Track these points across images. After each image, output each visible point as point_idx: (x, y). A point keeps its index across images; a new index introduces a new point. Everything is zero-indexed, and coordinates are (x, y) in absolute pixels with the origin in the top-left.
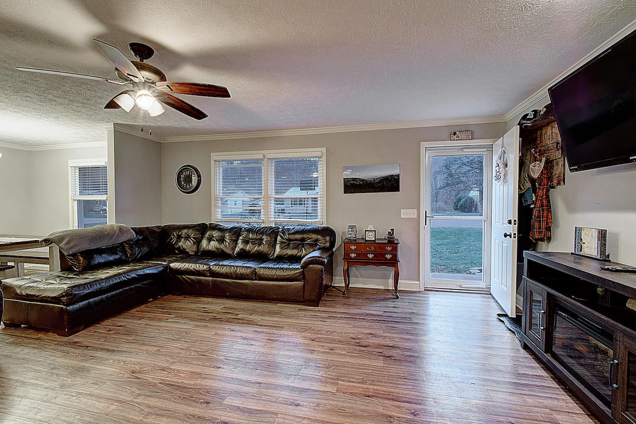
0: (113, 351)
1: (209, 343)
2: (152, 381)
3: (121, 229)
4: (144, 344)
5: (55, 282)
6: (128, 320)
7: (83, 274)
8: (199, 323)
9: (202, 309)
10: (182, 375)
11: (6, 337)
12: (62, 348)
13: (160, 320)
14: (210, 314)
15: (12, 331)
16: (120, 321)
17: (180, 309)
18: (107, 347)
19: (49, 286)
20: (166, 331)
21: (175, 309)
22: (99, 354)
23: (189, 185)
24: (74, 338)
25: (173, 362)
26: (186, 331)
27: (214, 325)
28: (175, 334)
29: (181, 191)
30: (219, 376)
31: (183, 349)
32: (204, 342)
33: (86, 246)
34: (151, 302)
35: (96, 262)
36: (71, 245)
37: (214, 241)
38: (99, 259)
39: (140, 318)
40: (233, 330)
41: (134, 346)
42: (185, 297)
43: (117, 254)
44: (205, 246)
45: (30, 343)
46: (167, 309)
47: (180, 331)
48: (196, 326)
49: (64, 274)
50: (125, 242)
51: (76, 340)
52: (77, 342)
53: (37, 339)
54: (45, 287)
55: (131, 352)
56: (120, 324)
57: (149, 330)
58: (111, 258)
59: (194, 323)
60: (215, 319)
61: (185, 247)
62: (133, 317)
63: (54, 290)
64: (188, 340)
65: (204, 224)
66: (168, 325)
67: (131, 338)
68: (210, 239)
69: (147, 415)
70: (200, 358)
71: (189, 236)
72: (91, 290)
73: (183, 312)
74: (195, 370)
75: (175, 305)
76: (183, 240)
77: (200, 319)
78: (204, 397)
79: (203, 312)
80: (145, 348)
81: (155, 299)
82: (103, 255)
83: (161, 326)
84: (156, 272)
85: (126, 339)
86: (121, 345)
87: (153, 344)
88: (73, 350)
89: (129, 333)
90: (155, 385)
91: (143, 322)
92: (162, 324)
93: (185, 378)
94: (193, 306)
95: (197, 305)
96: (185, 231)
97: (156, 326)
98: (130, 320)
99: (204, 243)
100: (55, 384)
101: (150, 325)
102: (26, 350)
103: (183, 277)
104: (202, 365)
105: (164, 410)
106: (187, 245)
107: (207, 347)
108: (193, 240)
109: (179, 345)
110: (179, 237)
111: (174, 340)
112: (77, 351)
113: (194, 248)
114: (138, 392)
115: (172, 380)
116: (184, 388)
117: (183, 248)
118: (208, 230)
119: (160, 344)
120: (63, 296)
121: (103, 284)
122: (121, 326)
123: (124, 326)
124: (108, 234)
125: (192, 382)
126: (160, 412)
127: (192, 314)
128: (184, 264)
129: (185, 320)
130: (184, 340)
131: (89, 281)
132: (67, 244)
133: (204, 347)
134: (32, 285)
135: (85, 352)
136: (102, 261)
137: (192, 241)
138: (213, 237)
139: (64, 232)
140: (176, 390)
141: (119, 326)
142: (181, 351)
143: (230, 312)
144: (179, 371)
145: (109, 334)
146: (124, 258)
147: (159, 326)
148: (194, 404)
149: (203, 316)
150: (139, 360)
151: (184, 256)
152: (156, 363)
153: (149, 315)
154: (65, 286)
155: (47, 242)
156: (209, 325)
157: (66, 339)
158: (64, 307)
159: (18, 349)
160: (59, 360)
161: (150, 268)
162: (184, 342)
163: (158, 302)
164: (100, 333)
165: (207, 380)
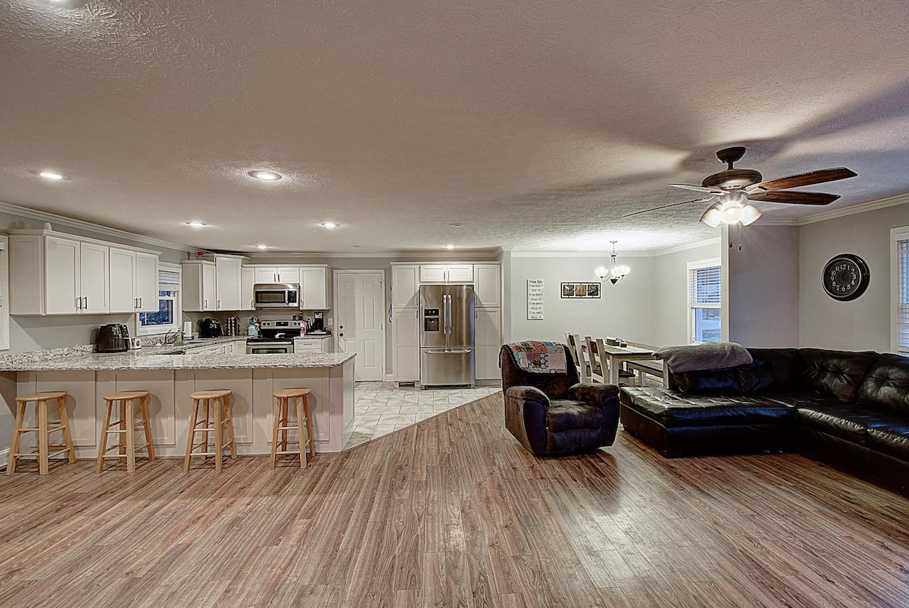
0: (703, 492)
1: (830, 543)
2: (732, 543)
3: (733, 350)
4: (738, 501)
5: (660, 399)
6: (730, 466)
7: (686, 398)
8: (827, 510)
9: (843, 493)
10: (771, 558)
11: (624, 439)
12: (660, 467)
13: (770, 482)
14: (854, 506)
15: (628, 436)
16: (719, 462)
17: (805, 478)
18: (699, 485)
19: (654, 402)
20: (771, 498)
21: (797, 475)
22: (689, 488)
23: (846, 287)
24: (671, 462)
25: (765, 538)
26: (801, 510)
27: (852, 524)
28: (783, 507)
29: (830, 295)
30: (824, 591)
31: (785, 530)
32: (822, 538)
33: (690, 366)
34: (767, 454)
35: (703, 386)
36: (677, 363)
37: (890, 386)
38: (706, 384)
39: (745, 469)
40: (887, 548)
41: (726, 497)
42: (820, 465)
43: (726, 381)
44: (869, 391)
45: (637, 451)
46: (785, 472)
47: (791, 507)
48: (820, 511)
49: (670, 393)
50: (739, 367)
51: (672, 465)
52: (673, 467)
53: (643, 450)
54: (651, 402)
55: (720, 502)
56: (719, 467)
57: (750, 487)
58: (720, 385)
59: (819, 506)
60: (859, 517)
61: (831, 386)
62: (737, 464)
63: (656, 407)
64: (798, 524)
65: (873, 353)
66: (778, 491)
67: (726, 487)
68: (882, 381)
69: (715, 571)
70: (807, 555)
71: (841, 370)
72: (689, 417)
73: (808, 485)
74: (791, 563)
75: (801, 471)
76: (828, 376)
77: (831, 505)
78: (789, 599)
79: (841, 498)
80: (737, 505)
81: (774, 452)
82: (710, 379)
83: (767, 489)
84: (775, 415)
85: (720, 486)
86: (713, 489)
87: (748, 505)
88: (668, 473)
89: (726, 480)
90: (734, 549)
91: (747, 475)
92: (770, 487)
93: (773, 564)
94: (829, 483)
95: (836, 483)
96: (835, 361)
97: (761, 486)
98: (732, 467)
99: (870, 386)
100: (647, 496)
101: (754, 482)
102: (634, 457)
103: (819, 433)
104: (804, 564)
105: (734, 579)
106: (836, 384)
107: (824, 546)
108: (848, 378)
109: (782, 523)
110: (824, 370)
111: (778, 514)
112: (670, 476)
113: (849, 392)
114: (713, 545)
115: (755, 555)
116: (768, 573)
117: (827, 388)
118: (880, 366)
119: (758, 509)
120: (663, 416)
121: (703, 414)
122: (720, 469)
123: (723, 471)
124: (717, 355)
125: (782, 574)
126: (728, 577)
127: (823, 493)
128: (821, 414)
129: (806, 496)
130: (792, 520)
131: (688, 407)
132: (673, 361)
133: (819, 545)
134: (642, 397)
135: (678, 480)
136: (708, 385)
137: (846, 379)
138: (889, 379)
139: (672, 348)
140: (756, 569)
141: (718, 469)
142: (782, 532)
143: (898, 518)
144: (768, 552)
145: (705, 472)
146: (736, 386)
147: (764, 488)
148: (771, 596)
149: (839, 502)
150: (726, 515)
151: (828, 401)
152: (744, 528)
153: (757, 469)
154: (666, 406)
155: (658, 356)
156: (844, 520)
157: (665, 460)
158: (664, 427)
159: (629, 454)
160: (655, 477)
161: (765, 408)
162: (790, 523)
163: (776, 458)
164: (697, 468)
165: (802, 584)
